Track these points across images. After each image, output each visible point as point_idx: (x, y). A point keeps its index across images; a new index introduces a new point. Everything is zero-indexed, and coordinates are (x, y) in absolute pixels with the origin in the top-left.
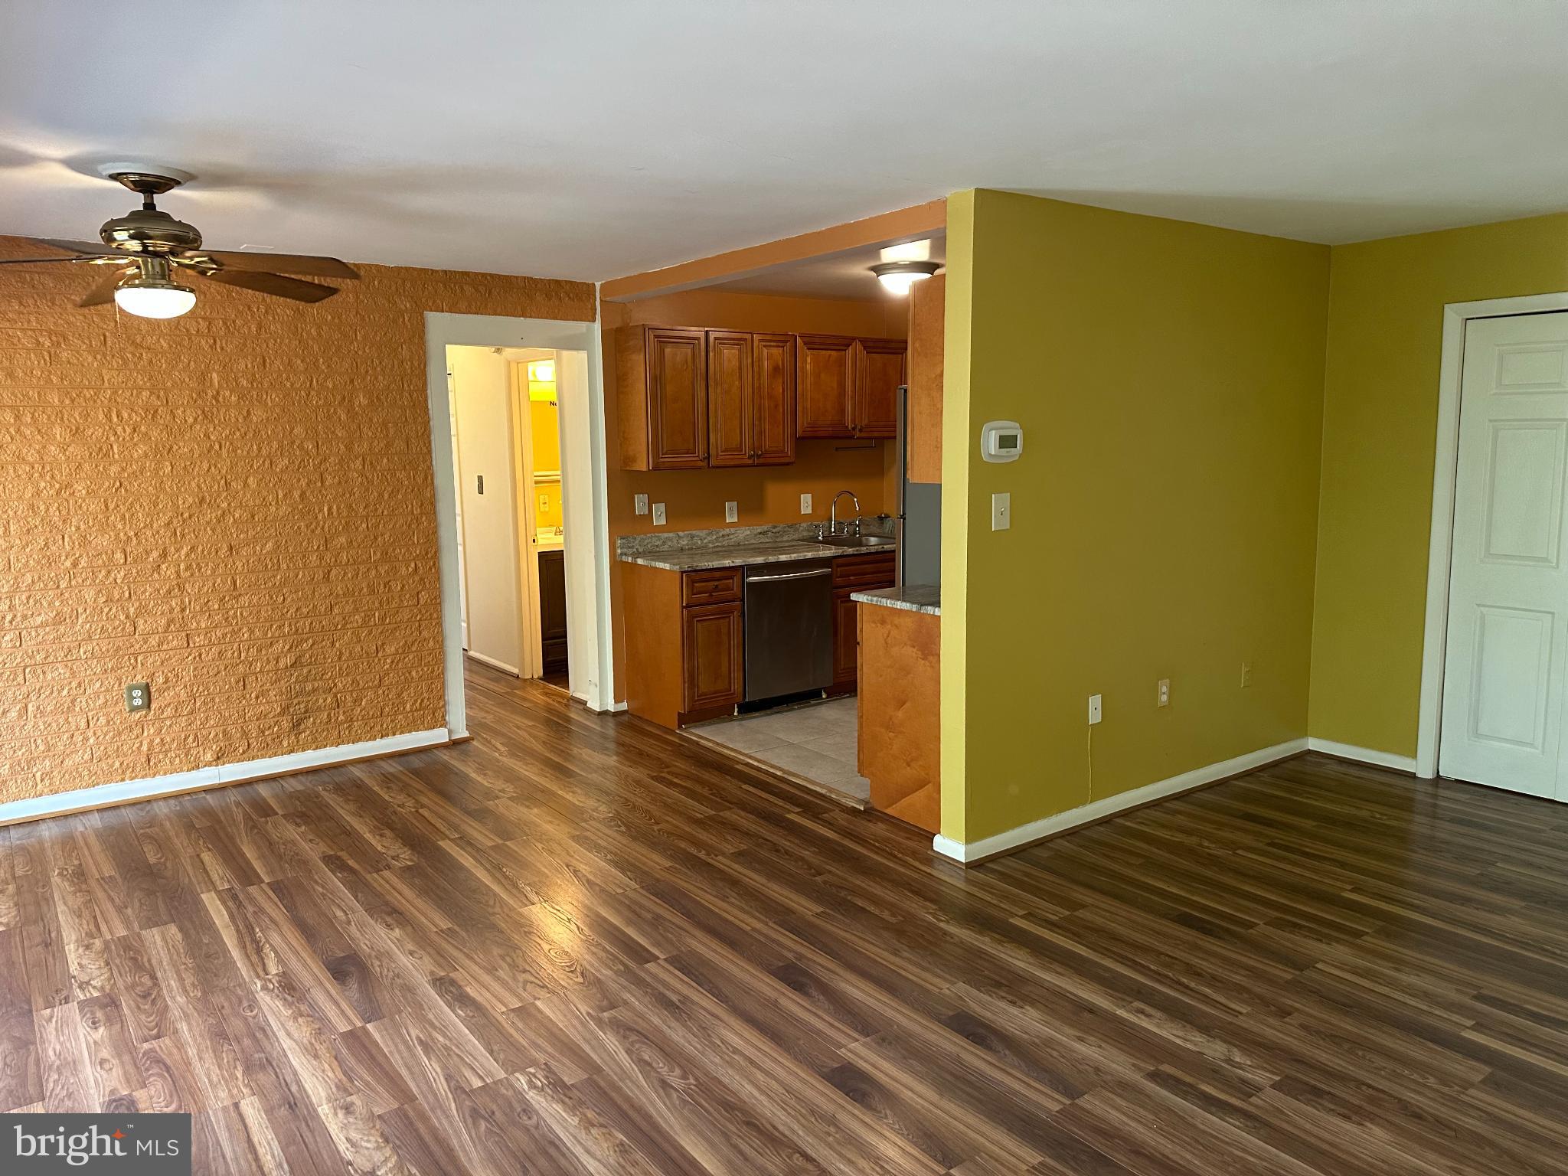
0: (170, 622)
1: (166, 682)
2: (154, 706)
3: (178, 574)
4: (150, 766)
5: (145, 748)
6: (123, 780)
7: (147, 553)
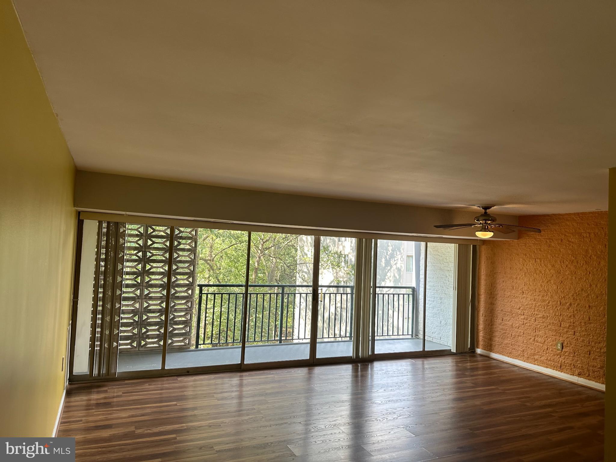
0: (569, 326)
1: (567, 344)
2: (563, 350)
3: (574, 312)
4: (561, 368)
5: (560, 362)
6: (554, 369)
7: (566, 303)
